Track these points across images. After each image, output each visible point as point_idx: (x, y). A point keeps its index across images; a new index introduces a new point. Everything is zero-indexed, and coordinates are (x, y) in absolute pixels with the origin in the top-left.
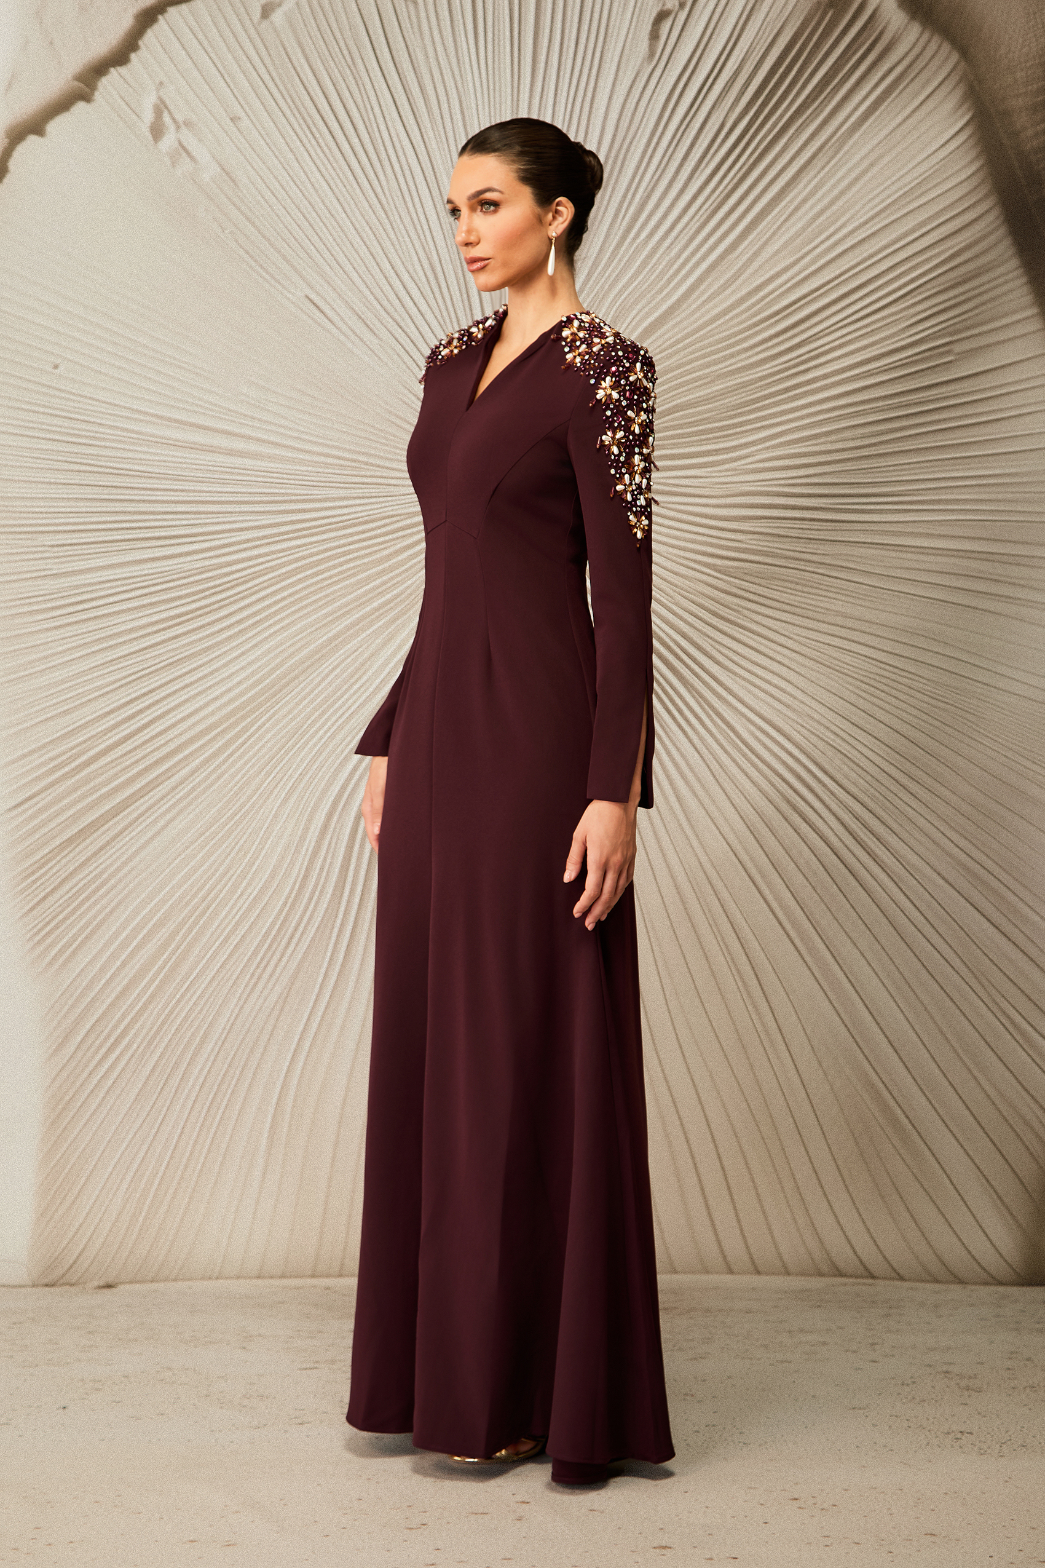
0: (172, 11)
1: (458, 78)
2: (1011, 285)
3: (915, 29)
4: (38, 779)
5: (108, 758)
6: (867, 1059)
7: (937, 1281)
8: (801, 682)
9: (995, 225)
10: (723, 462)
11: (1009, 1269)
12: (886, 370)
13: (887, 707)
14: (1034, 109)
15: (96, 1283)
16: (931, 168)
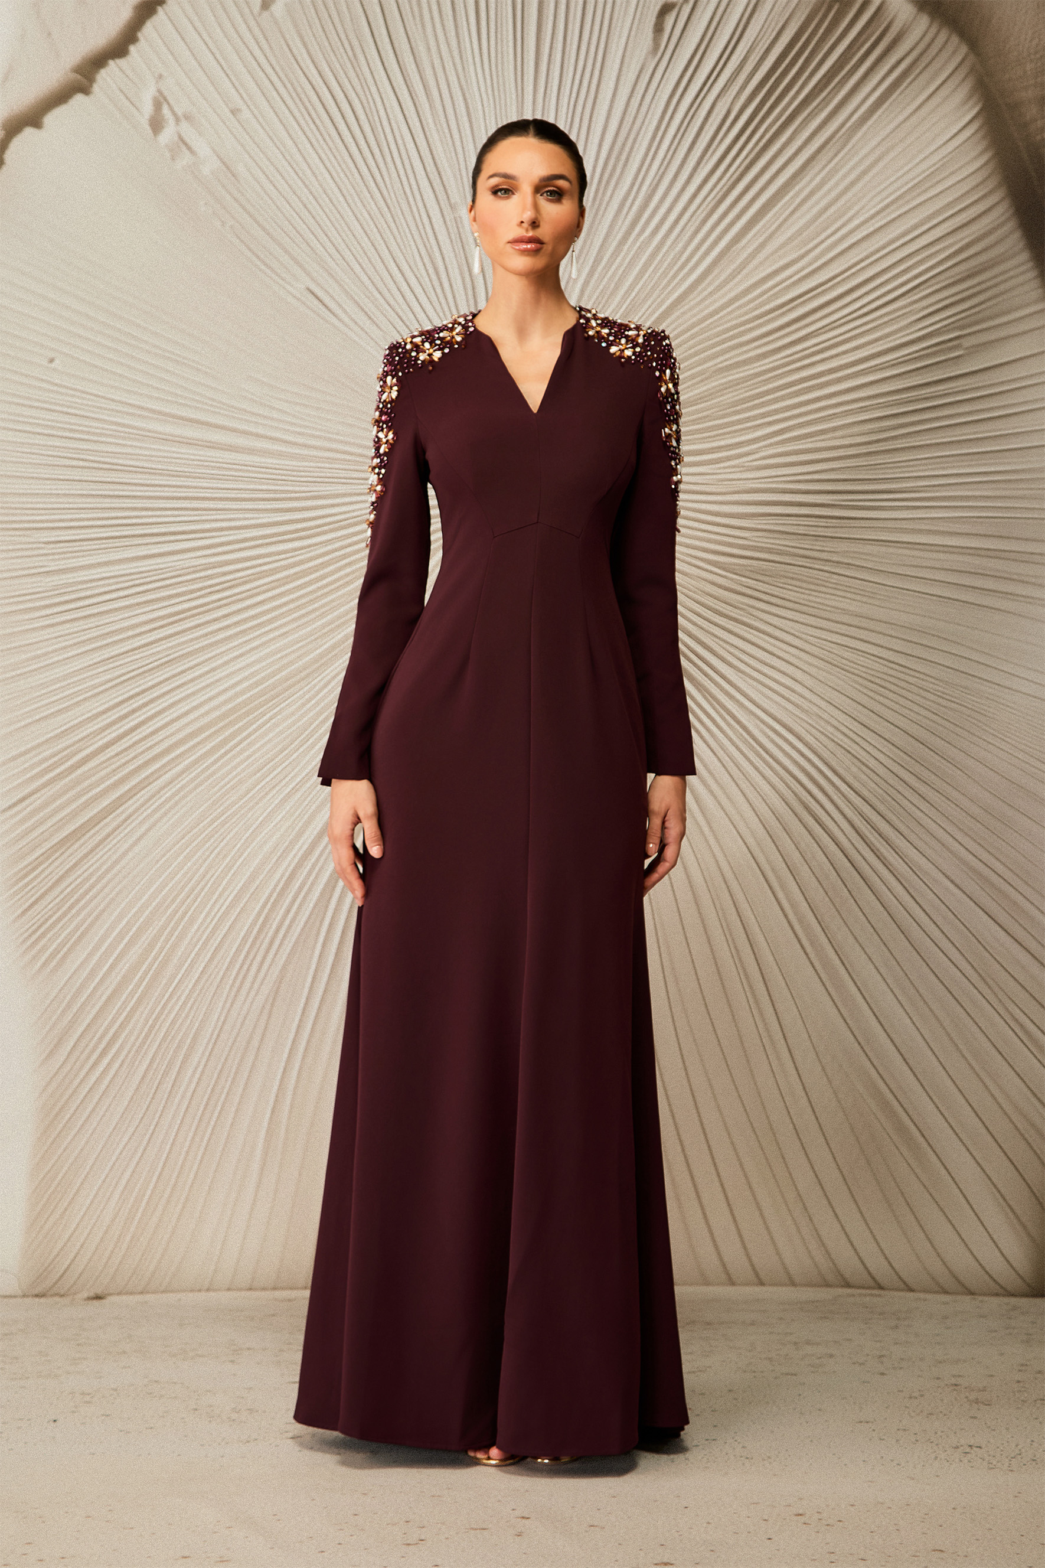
2: (1021, 279)
3: (924, 21)
4: (32, 779)
5: (102, 758)
6: (882, 1077)
7: (945, 1292)
8: (809, 682)
9: (1003, 218)
10: (728, 459)
11: (1019, 1281)
12: (893, 365)
13: (896, 707)
15: (85, 1295)
16: (939, 162)
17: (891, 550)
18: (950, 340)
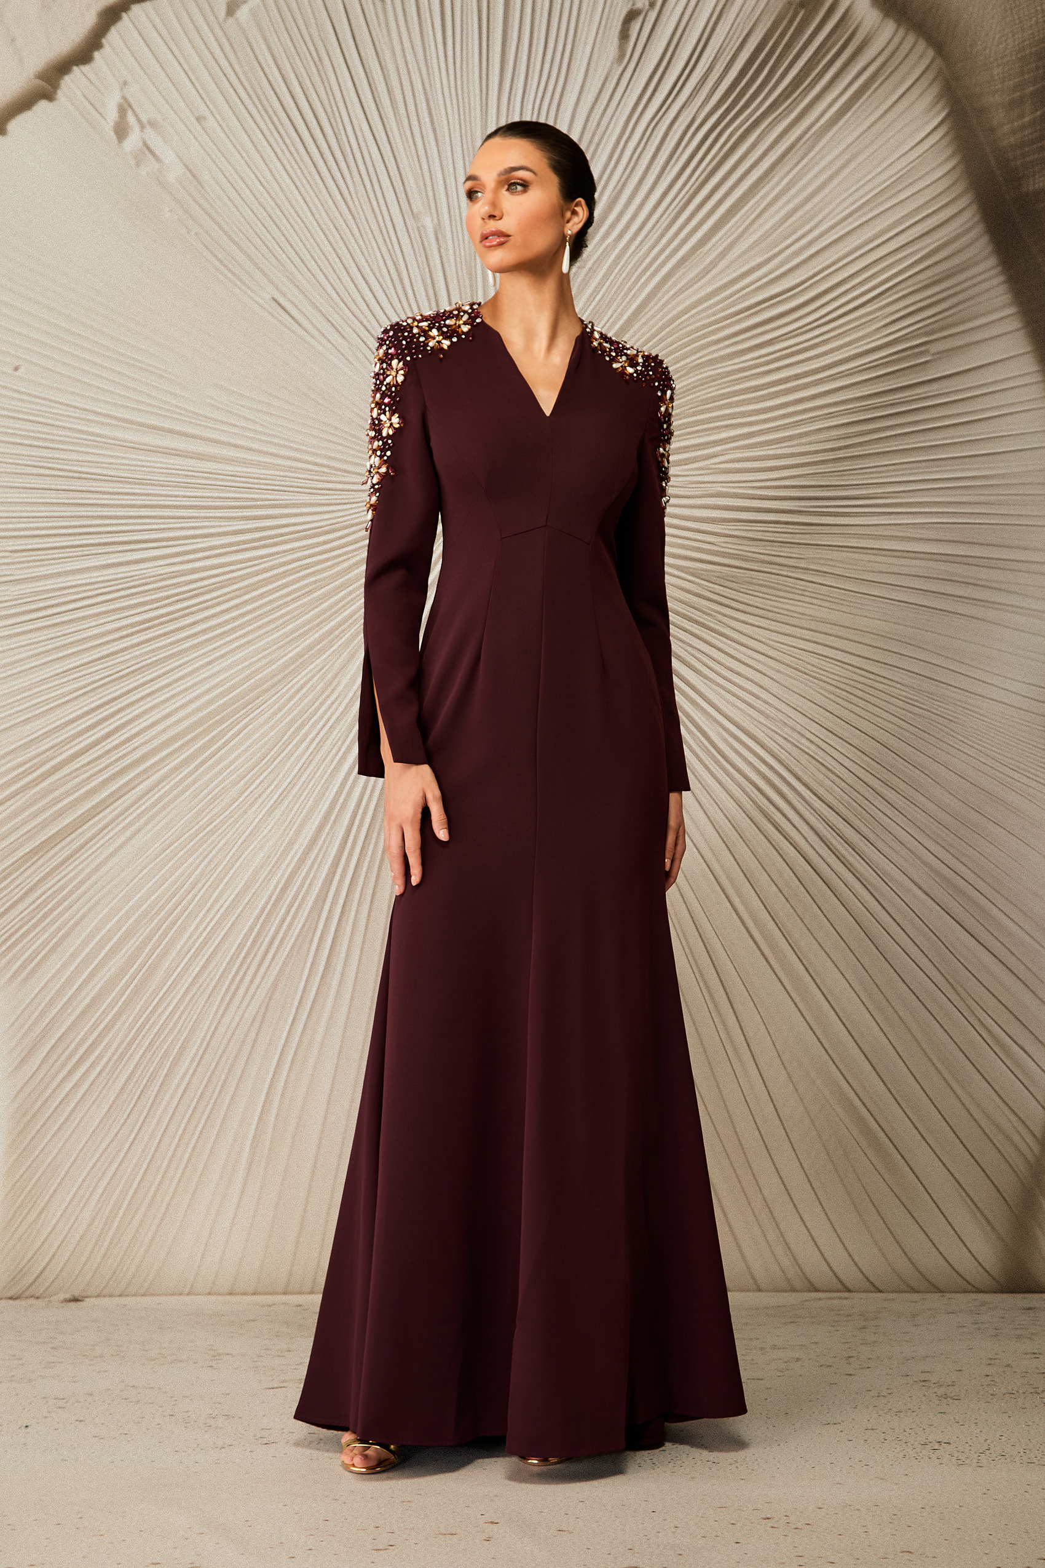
0: (136, 9)
1: (425, 77)
2: (986, 285)
3: (890, 27)
7: (914, 1291)
8: (775, 688)
9: (968, 225)
11: (988, 1277)
12: (861, 371)
14: (1011, 105)
15: (62, 1296)
16: (906, 166)
17: (856, 556)
18: (917, 346)
